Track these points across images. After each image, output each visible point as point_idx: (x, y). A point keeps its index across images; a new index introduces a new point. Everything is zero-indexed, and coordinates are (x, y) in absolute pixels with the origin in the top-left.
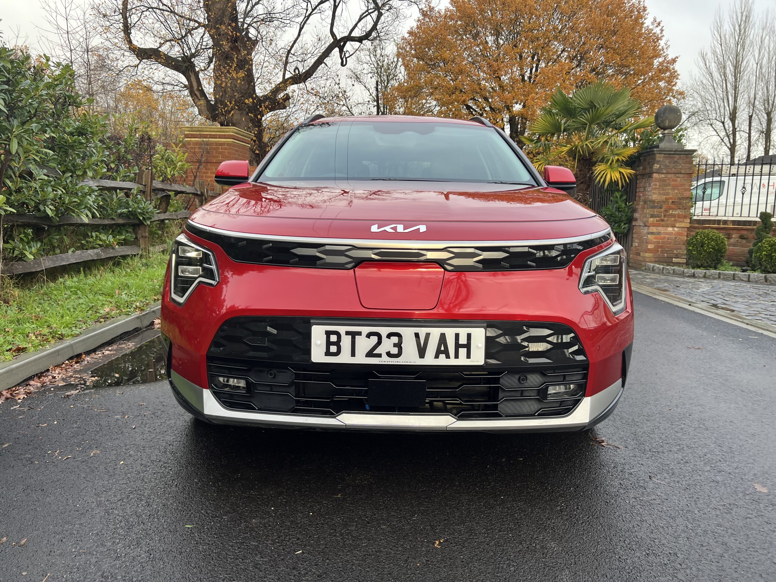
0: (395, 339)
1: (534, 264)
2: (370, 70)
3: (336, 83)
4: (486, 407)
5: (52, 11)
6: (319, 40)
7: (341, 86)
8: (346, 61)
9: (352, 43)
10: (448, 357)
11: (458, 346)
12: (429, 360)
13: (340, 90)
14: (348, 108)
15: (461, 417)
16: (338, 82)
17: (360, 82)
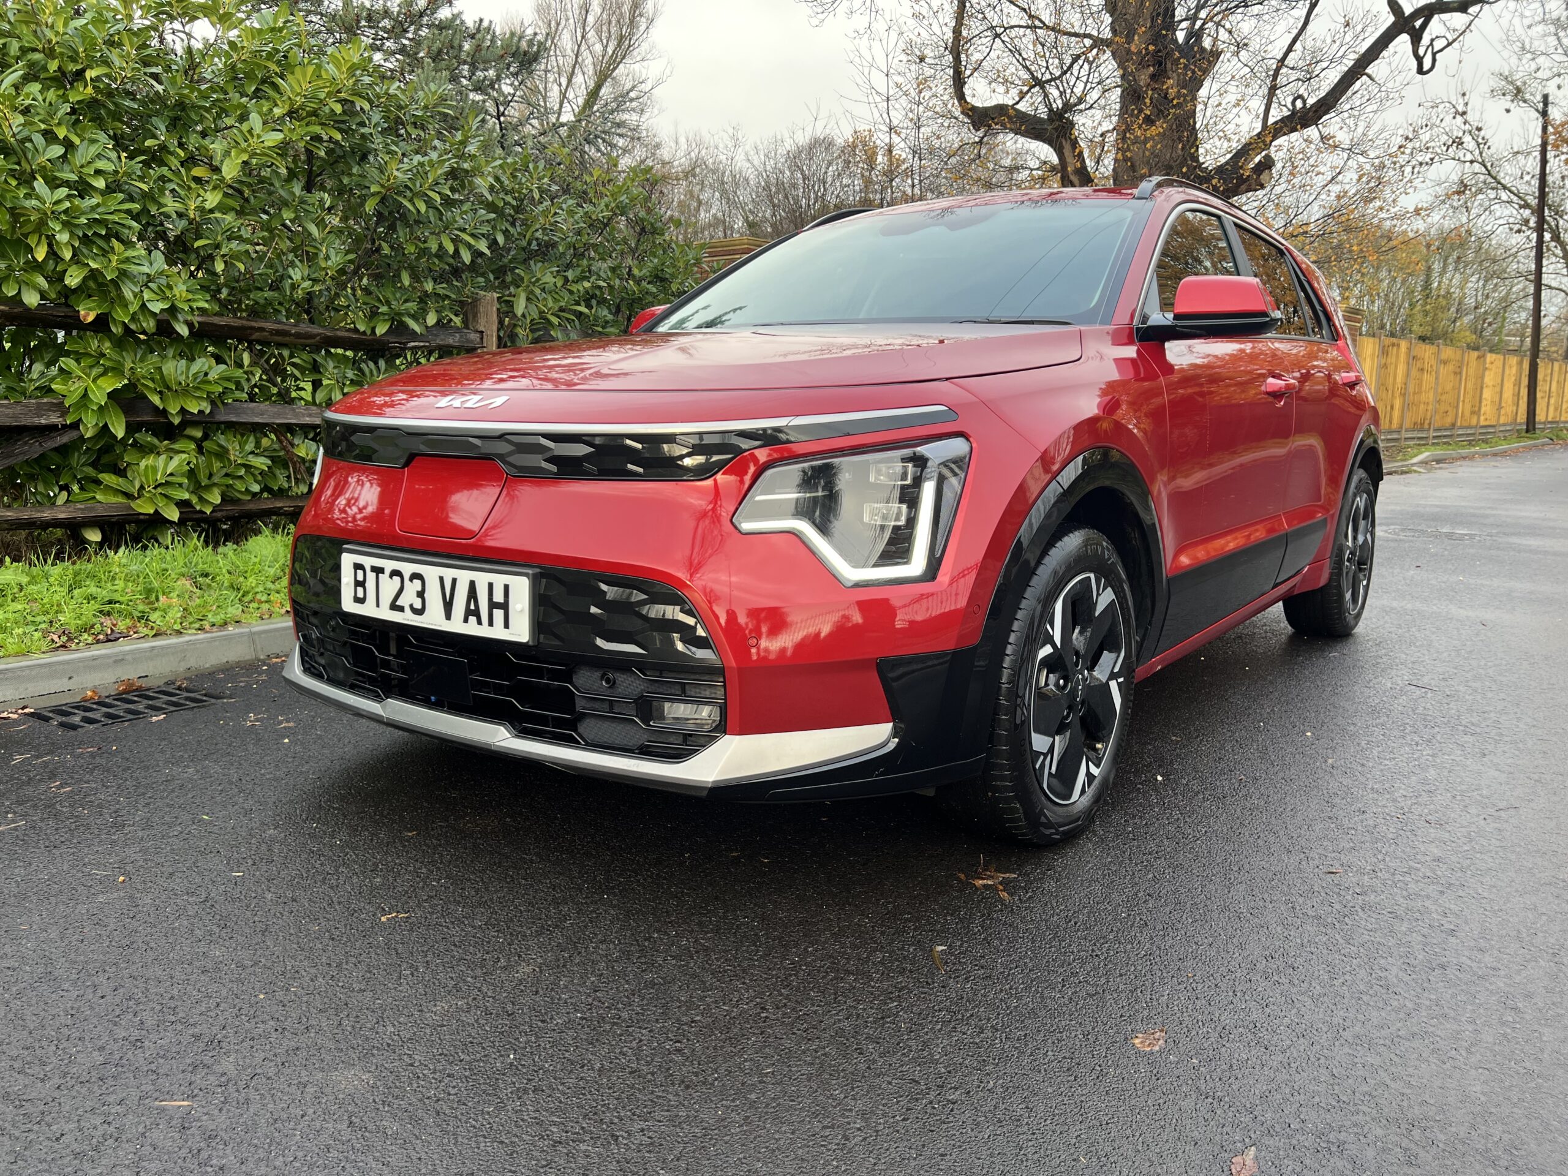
0: (417, 584)
1: (641, 470)
2: (1555, 70)
3: (1457, 112)
4: (559, 723)
5: (865, 63)
6: (1348, 25)
7: (1469, 117)
8: (1434, 60)
9: (1445, 16)
10: (480, 622)
11: (493, 605)
12: (457, 625)
13: (1467, 127)
14: (1486, 167)
15: (524, 733)
16: (1461, 109)
17: (1525, 101)
